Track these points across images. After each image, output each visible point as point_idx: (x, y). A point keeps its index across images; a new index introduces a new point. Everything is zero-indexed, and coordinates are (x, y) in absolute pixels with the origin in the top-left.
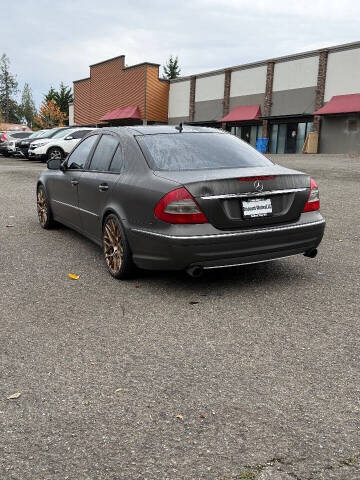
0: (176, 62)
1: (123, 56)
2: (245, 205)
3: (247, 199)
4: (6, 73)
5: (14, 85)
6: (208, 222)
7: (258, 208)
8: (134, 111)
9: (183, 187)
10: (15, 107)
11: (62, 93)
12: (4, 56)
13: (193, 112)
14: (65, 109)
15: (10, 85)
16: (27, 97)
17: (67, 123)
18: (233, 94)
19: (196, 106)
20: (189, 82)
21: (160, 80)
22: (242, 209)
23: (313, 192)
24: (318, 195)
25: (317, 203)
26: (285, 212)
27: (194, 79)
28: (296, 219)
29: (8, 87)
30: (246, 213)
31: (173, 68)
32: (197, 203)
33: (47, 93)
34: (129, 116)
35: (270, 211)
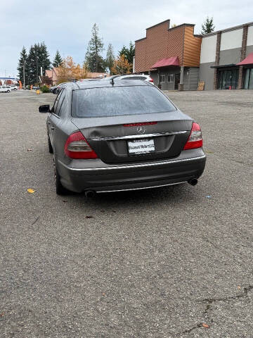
0: (212, 21)
1: (169, 20)
2: (130, 144)
3: (132, 140)
4: (96, 38)
5: (101, 45)
6: (99, 158)
7: (142, 147)
8: (174, 60)
9: (79, 131)
10: (102, 61)
11: (131, 49)
12: (95, 25)
13: (218, 58)
14: (131, 61)
15: (98, 46)
16: (110, 53)
17: (131, 70)
18: (249, 44)
19: (221, 53)
20: (216, 36)
21: (195, 36)
22: (128, 148)
23: (193, 133)
24: (201, 136)
25: (201, 142)
26: (166, 150)
27: (220, 33)
28: (177, 155)
29: (97, 47)
30: (131, 151)
31: (209, 26)
32: (89, 144)
33: (121, 50)
34: (171, 64)
35: (153, 149)
